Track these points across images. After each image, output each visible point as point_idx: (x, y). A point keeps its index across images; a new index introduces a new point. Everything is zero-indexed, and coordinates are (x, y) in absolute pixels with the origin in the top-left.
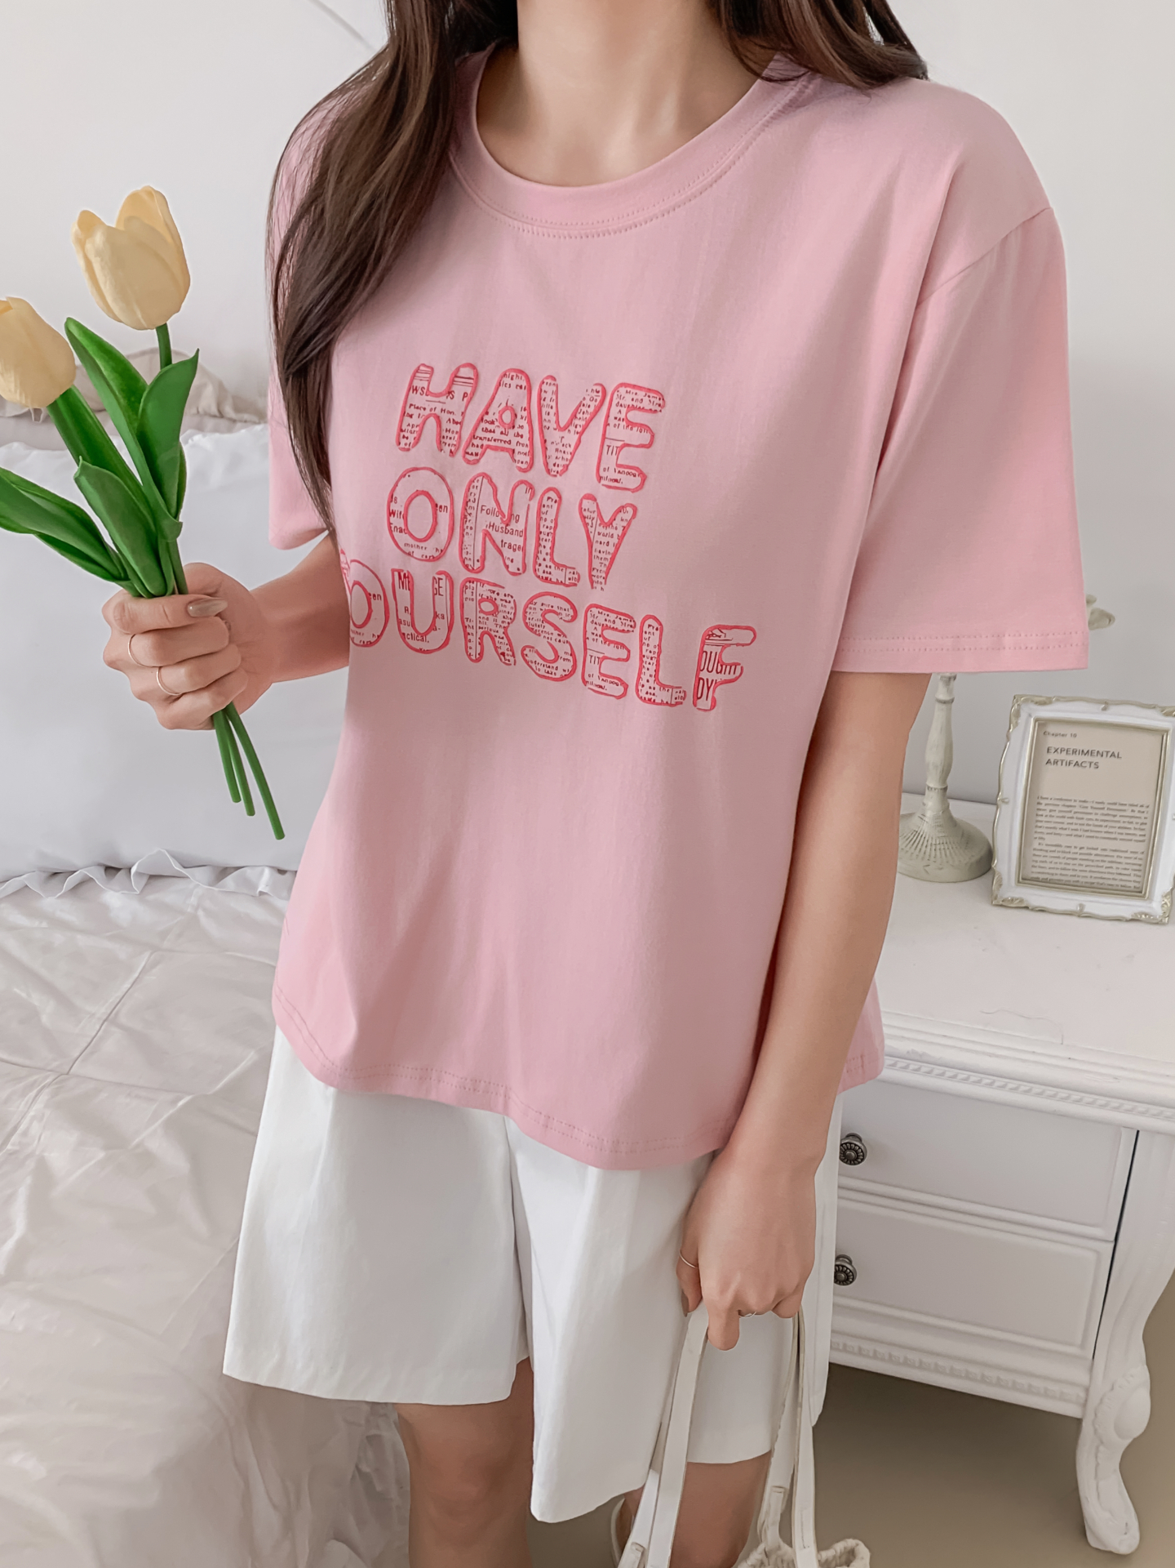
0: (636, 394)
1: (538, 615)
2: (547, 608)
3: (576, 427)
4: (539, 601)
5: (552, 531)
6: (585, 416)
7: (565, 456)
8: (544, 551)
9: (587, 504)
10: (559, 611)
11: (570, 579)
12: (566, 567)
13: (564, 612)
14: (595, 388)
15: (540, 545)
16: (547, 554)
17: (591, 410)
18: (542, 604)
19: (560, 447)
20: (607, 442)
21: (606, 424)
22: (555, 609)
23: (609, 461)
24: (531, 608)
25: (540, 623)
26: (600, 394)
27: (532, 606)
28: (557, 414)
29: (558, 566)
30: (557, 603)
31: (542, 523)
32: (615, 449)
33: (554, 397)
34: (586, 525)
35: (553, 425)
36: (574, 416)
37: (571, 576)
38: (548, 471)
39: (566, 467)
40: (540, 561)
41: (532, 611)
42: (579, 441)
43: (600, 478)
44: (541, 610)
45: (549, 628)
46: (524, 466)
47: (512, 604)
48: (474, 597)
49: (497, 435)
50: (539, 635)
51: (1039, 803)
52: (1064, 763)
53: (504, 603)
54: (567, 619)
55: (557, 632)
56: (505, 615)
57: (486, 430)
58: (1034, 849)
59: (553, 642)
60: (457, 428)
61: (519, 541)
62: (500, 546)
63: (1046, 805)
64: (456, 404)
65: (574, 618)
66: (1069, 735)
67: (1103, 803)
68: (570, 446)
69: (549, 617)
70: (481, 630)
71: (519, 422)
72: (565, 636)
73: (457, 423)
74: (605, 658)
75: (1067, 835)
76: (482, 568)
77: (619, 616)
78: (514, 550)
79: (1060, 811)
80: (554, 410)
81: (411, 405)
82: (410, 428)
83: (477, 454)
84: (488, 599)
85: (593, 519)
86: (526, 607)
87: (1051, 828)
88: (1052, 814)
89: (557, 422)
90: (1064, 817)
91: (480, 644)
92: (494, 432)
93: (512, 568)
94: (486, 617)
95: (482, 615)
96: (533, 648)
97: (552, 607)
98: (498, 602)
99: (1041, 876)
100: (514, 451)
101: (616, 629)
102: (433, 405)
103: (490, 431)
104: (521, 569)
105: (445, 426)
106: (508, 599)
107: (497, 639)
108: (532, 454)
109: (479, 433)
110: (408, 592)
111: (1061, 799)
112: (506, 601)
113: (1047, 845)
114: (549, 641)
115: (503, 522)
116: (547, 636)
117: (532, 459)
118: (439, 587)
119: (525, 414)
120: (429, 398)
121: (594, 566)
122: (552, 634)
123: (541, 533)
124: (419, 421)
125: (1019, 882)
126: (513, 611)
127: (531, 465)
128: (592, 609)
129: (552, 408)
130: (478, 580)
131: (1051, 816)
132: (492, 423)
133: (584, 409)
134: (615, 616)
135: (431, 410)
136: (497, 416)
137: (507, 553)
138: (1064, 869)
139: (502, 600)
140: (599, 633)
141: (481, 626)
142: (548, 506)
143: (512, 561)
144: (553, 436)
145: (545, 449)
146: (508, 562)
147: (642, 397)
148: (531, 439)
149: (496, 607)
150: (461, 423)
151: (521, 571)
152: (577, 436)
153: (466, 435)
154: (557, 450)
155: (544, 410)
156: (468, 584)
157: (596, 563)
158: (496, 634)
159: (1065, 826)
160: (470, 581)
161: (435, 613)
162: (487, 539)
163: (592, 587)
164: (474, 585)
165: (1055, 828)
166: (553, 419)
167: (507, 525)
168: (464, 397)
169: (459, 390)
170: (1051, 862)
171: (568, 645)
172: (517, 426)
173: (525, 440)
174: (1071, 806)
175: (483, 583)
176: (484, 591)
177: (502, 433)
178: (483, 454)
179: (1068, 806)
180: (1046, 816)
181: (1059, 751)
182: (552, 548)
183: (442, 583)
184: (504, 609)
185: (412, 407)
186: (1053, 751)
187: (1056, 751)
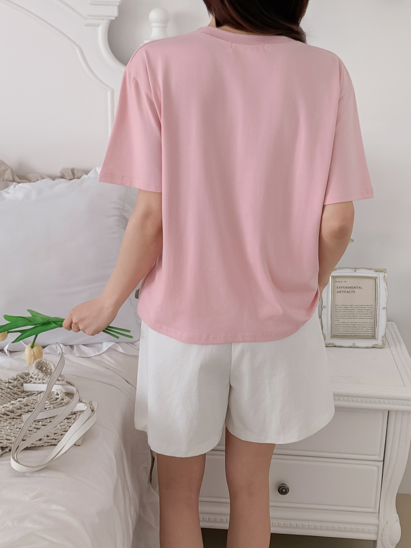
51: (336, 307)
52: (343, 292)
58: (336, 325)
63: (338, 308)
66: (344, 282)
67: (358, 305)
75: (347, 318)
79: (343, 310)
87: (341, 316)
88: (341, 311)
90: (345, 312)
99: (339, 334)
111: (343, 305)
113: (340, 323)
125: (332, 337)
131: (340, 312)
138: (347, 331)
159: (345, 315)
165: (342, 316)
170: (342, 329)
174: (347, 308)
179: (346, 308)
180: (339, 312)
181: (341, 287)
186: (339, 288)
187: (340, 287)
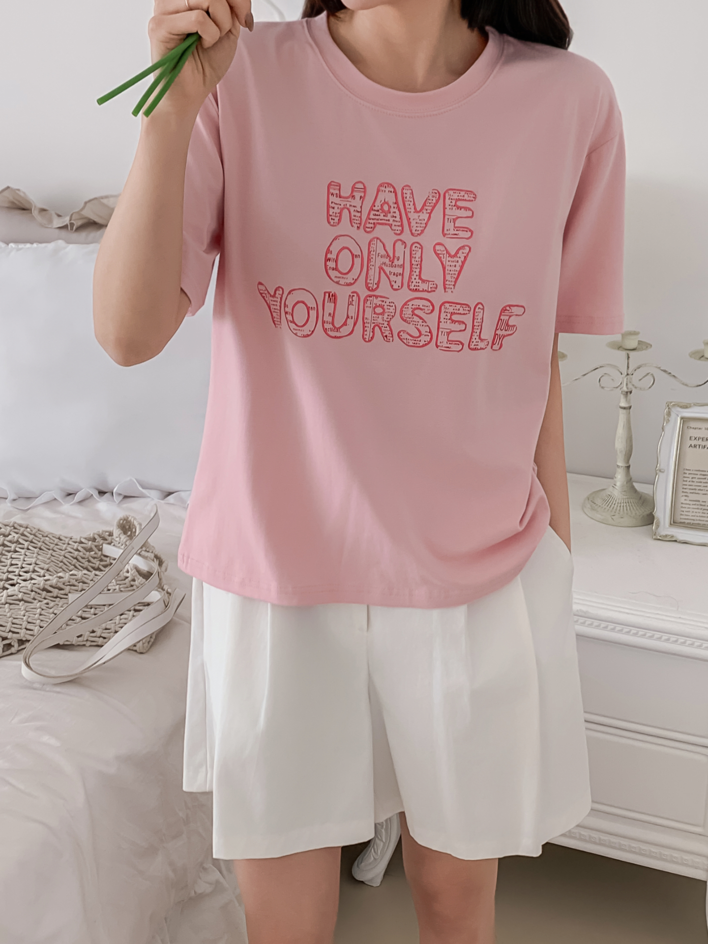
0: (460, 193)
1: (410, 311)
2: (415, 307)
3: (427, 210)
4: (410, 303)
5: (420, 263)
6: (431, 205)
7: (422, 225)
8: (415, 274)
9: (438, 247)
10: (423, 308)
11: (431, 288)
12: (429, 281)
13: (426, 308)
14: (434, 191)
15: (413, 271)
16: (417, 276)
17: (434, 201)
18: (413, 305)
19: (418, 221)
20: (447, 217)
21: (444, 208)
22: (421, 307)
23: (449, 226)
24: (405, 308)
25: (410, 316)
26: (438, 194)
27: (406, 306)
28: (414, 204)
29: (423, 281)
30: (421, 303)
31: (413, 260)
32: (452, 220)
33: (411, 196)
34: (440, 258)
35: (413, 210)
36: (424, 205)
37: (432, 286)
38: (412, 234)
39: (422, 231)
40: (413, 280)
41: (406, 309)
42: (430, 217)
43: (444, 235)
44: (412, 308)
45: (416, 318)
46: (399, 232)
47: (394, 307)
48: (371, 305)
49: (382, 217)
50: (410, 323)
51: (684, 473)
52: (701, 447)
53: (389, 307)
54: (428, 312)
55: (421, 321)
56: (389, 314)
57: (375, 215)
58: (682, 503)
59: (418, 327)
60: (359, 214)
61: (400, 271)
62: (388, 274)
63: (689, 474)
64: (357, 202)
65: (432, 311)
66: (703, 429)
68: (424, 220)
69: (416, 312)
70: (374, 324)
71: (392, 210)
72: (426, 322)
73: (359, 212)
74: (452, 331)
75: (703, 494)
76: (378, 287)
77: (462, 306)
78: (397, 276)
79: (698, 478)
80: (412, 202)
81: (332, 202)
82: (334, 214)
83: (371, 228)
84: (380, 306)
85: (444, 254)
86: (403, 307)
87: (693, 489)
88: (694, 480)
89: (415, 208)
90: (701, 482)
91: (372, 332)
92: (380, 215)
93: (395, 287)
94: (377, 316)
95: (375, 316)
96: (405, 331)
97: (419, 306)
98: (385, 307)
99: (687, 521)
100: (392, 224)
101: (460, 314)
102: (345, 203)
103: (378, 215)
104: (400, 286)
105: (353, 213)
106: (391, 304)
107: (383, 329)
108: (402, 226)
109: (372, 216)
110: (333, 304)
111: (699, 471)
112: (390, 306)
113: (690, 500)
114: (416, 326)
115: (390, 261)
116: (415, 323)
117: (403, 229)
118: (353, 300)
119: (396, 206)
120: (342, 199)
121: (447, 279)
122: (418, 322)
123: (413, 264)
124: (339, 211)
125: (671, 524)
126: (394, 311)
127: (402, 231)
128: (445, 304)
129: (411, 202)
130: (374, 296)
131: (692, 481)
132: (378, 211)
133: (430, 201)
134: (460, 306)
135: (344, 205)
136: (380, 207)
137: (392, 278)
138: (702, 517)
139: (388, 305)
140: (449, 317)
141: (374, 322)
142: (416, 251)
143: (395, 282)
144: (413, 216)
145: (409, 223)
146: (393, 283)
147: (464, 194)
148: (401, 218)
149: (384, 310)
150: (361, 212)
151: (400, 288)
152: (428, 215)
153: (364, 218)
154: (416, 223)
155: (407, 203)
156: (368, 298)
157: (448, 277)
158: (383, 325)
159: (701, 488)
160: (370, 296)
161: (348, 315)
162: (382, 271)
163: (445, 291)
164: (372, 298)
165: (695, 489)
166: (413, 207)
167: (393, 263)
168: (360, 198)
169: (358, 195)
170: (693, 512)
171: (428, 328)
172: (392, 212)
173: (398, 219)
175: (377, 297)
176: (378, 301)
177: (384, 216)
178: (374, 227)
179: (704, 475)
180: (689, 481)
181: (697, 439)
182: (420, 272)
183: (354, 298)
184: (388, 311)
185: (333, 203)
186: (693, 438)
187: (695, 439)
